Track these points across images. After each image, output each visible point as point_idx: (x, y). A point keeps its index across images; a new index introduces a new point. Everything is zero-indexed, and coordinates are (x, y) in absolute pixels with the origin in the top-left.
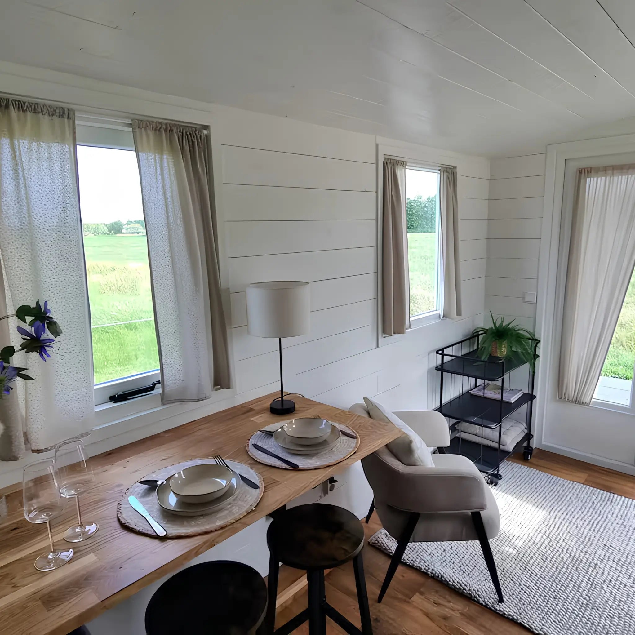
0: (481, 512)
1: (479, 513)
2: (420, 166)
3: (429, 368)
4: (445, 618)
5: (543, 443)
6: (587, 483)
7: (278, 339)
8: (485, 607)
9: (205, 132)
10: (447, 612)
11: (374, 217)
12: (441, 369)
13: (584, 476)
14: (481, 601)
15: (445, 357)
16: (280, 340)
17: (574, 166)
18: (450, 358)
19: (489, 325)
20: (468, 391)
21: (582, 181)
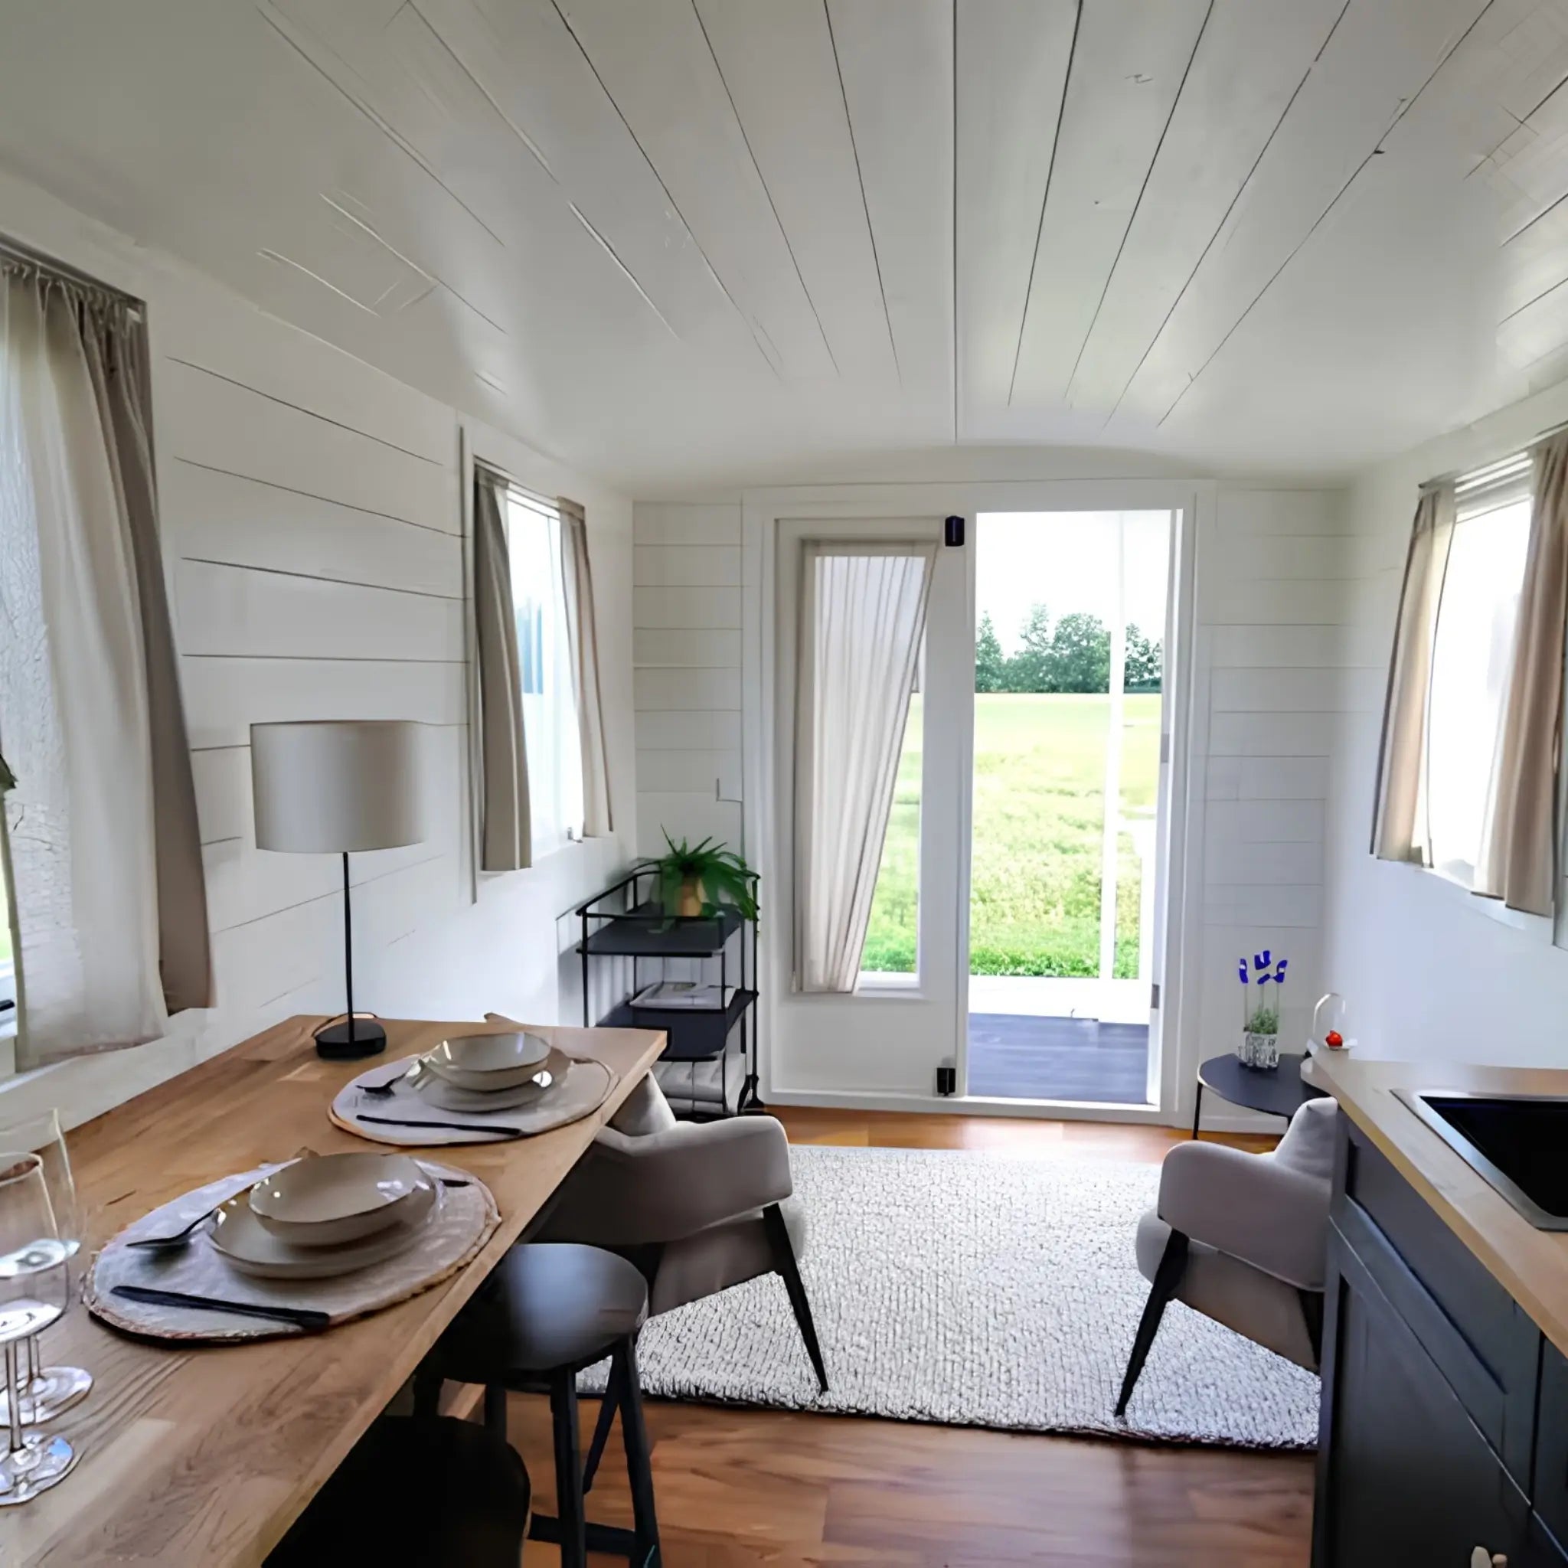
0: (781, 1204)
1: (777, 1205)
2: (532, 495)
3: (561, 952)
4: (737, 1463)
5: (775, 1090)
6: (873, 1143)
7: (341, 856)
8: (801, 1412)
9: (133, 315)
10: (737, 1451)
11: (459, 594)
12: (585, 949)
13: (864, 1134)
14: (791, 1404)
15: (589, 919)
16: (346, 856)
17: (791, 534)
18: (606, 921)
19: (662, 852)
20: (627, 1003)
21: (808, 559)
